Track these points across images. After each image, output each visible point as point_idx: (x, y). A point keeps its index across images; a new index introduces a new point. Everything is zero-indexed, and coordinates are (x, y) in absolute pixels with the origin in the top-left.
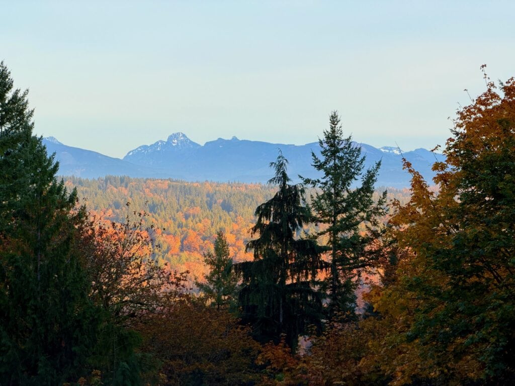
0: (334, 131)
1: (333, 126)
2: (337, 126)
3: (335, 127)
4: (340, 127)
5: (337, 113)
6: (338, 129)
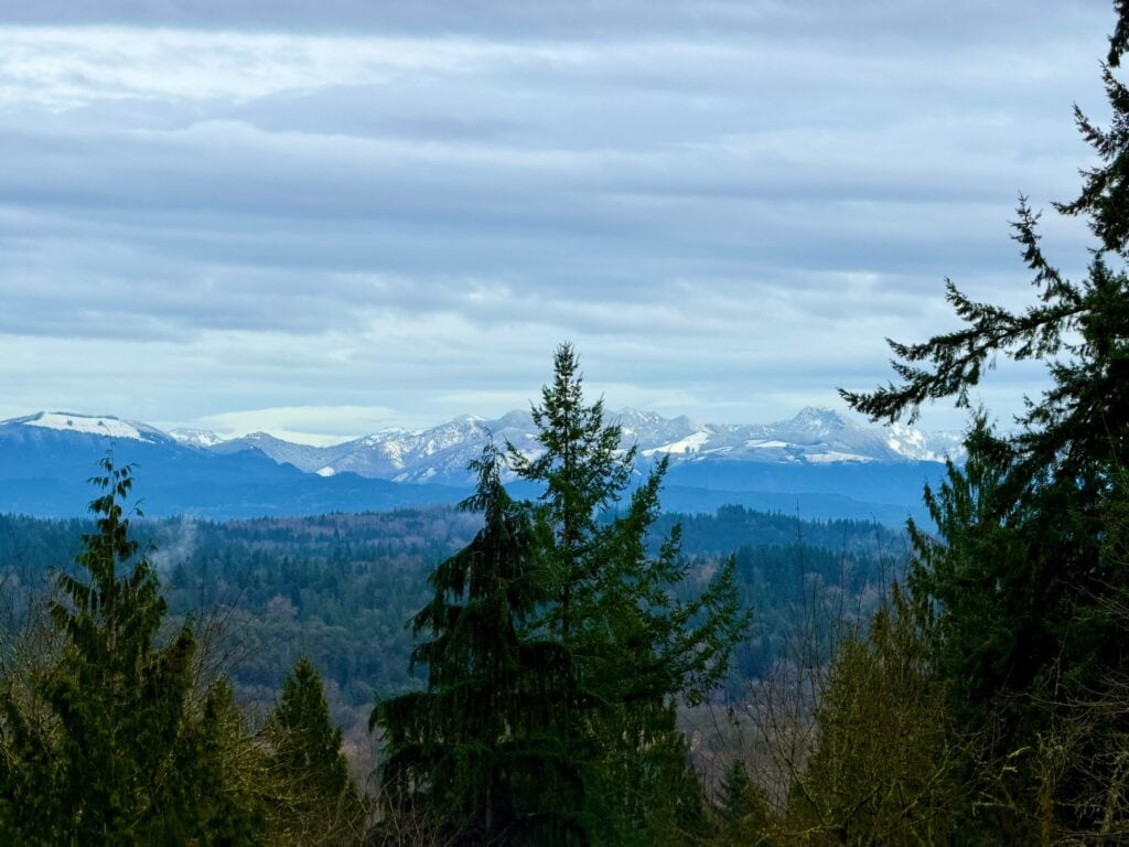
0: (564, 390)
1: (562, 377)
2: (571, 378)
3: (567, 381)
4: (579, 381)
5: (570, 349)
6: (575, 384)
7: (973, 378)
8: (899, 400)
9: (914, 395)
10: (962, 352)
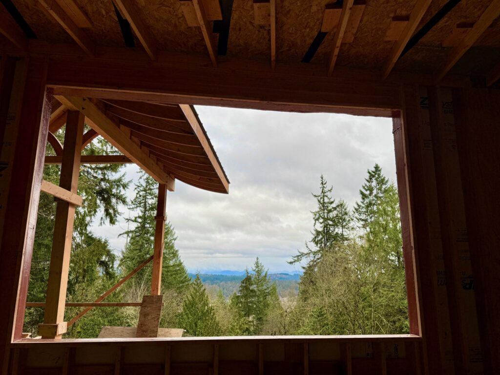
4: (259, 260)
5: (258, 257)
7: (301, 260)
8: (293, 262)
9: (294, 262)
10: (299, 257)
